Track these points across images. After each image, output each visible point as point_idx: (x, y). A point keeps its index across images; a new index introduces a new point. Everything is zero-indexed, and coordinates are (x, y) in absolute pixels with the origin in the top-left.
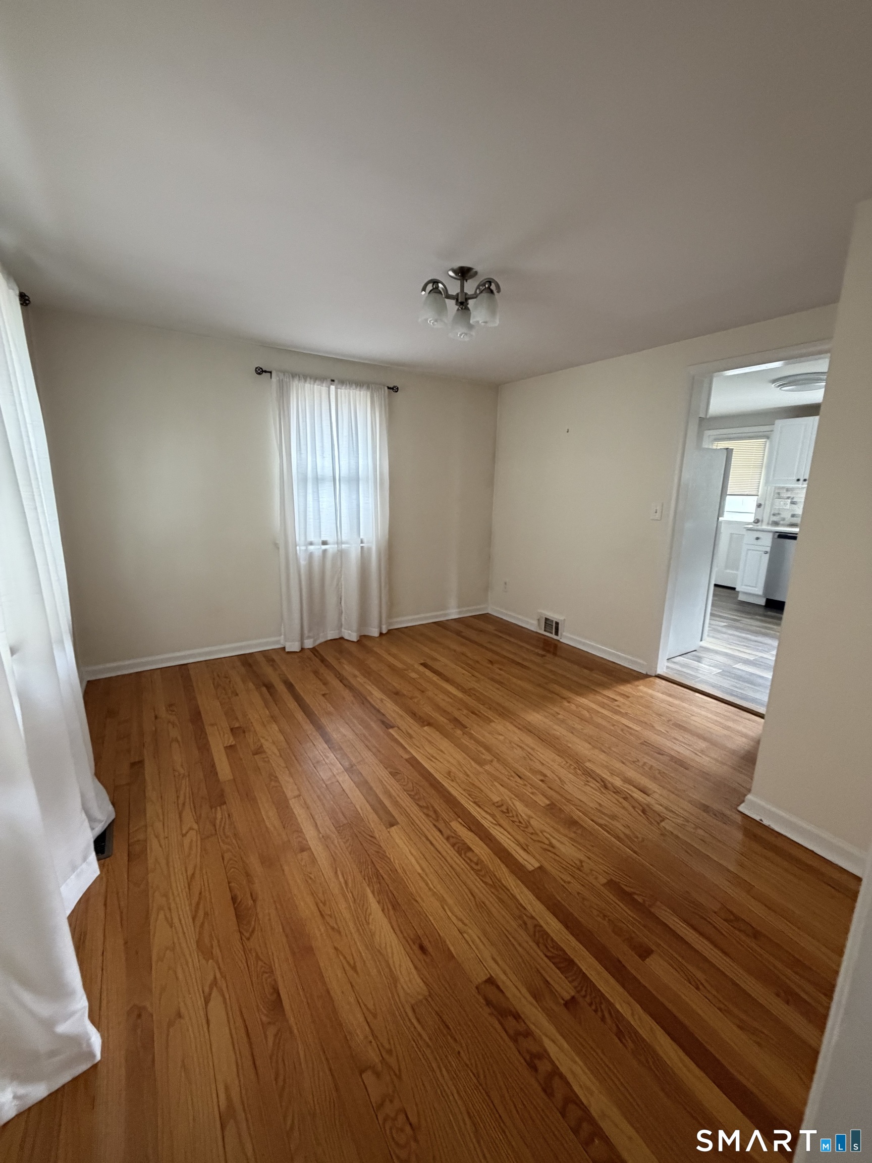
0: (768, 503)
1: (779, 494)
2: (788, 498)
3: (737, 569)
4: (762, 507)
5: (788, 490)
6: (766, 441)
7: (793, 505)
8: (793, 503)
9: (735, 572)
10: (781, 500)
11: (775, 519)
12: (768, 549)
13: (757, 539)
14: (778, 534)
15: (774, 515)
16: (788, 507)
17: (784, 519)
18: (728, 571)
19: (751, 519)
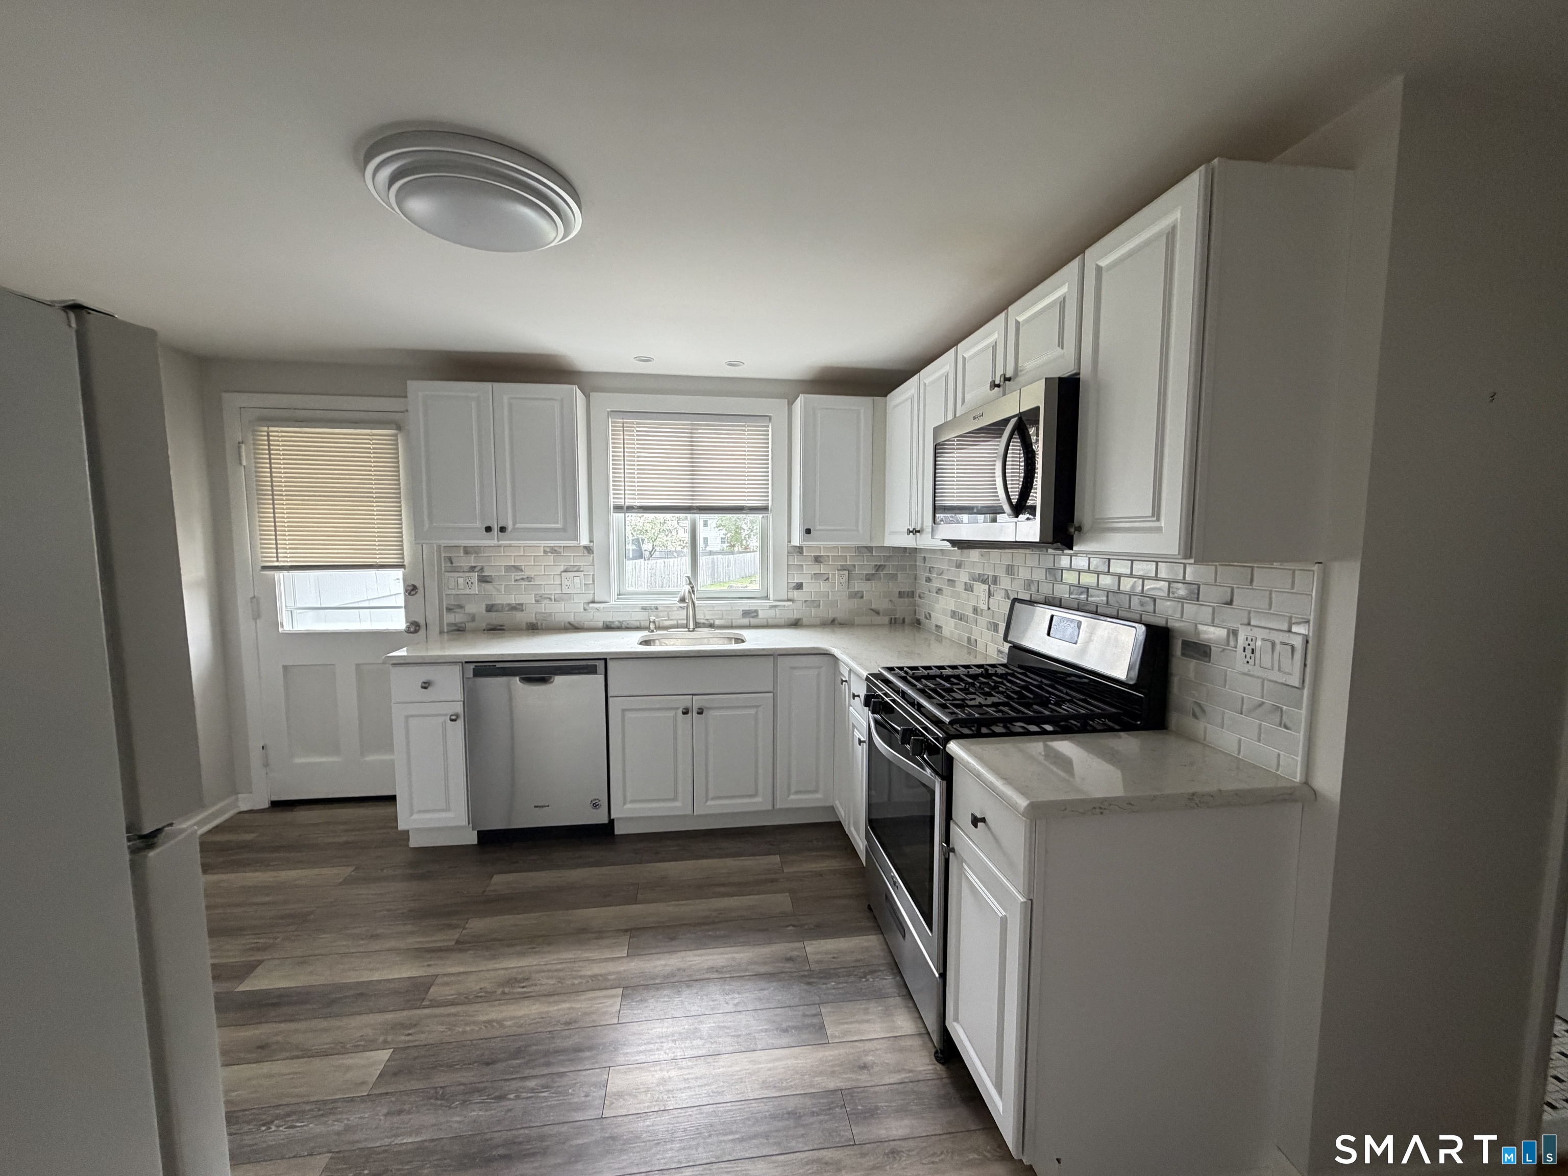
0: (432, 587)
1: (450, 560)
2: (472, 569)
3: (390, 748)
4: (421, 590)
5: (467, 551)
6: (396, 435)
7: (488, 586)
8: (484, 580)
9: (386, 757)
10: (456, 575)
11: (457, 618)
12: (458, 708)
13: (426, 685)
14: (472, 666)
15: (449, 610)
16: (476, 589)
17: (473, 618)
18: (370, 758)
19: (398, 622)
